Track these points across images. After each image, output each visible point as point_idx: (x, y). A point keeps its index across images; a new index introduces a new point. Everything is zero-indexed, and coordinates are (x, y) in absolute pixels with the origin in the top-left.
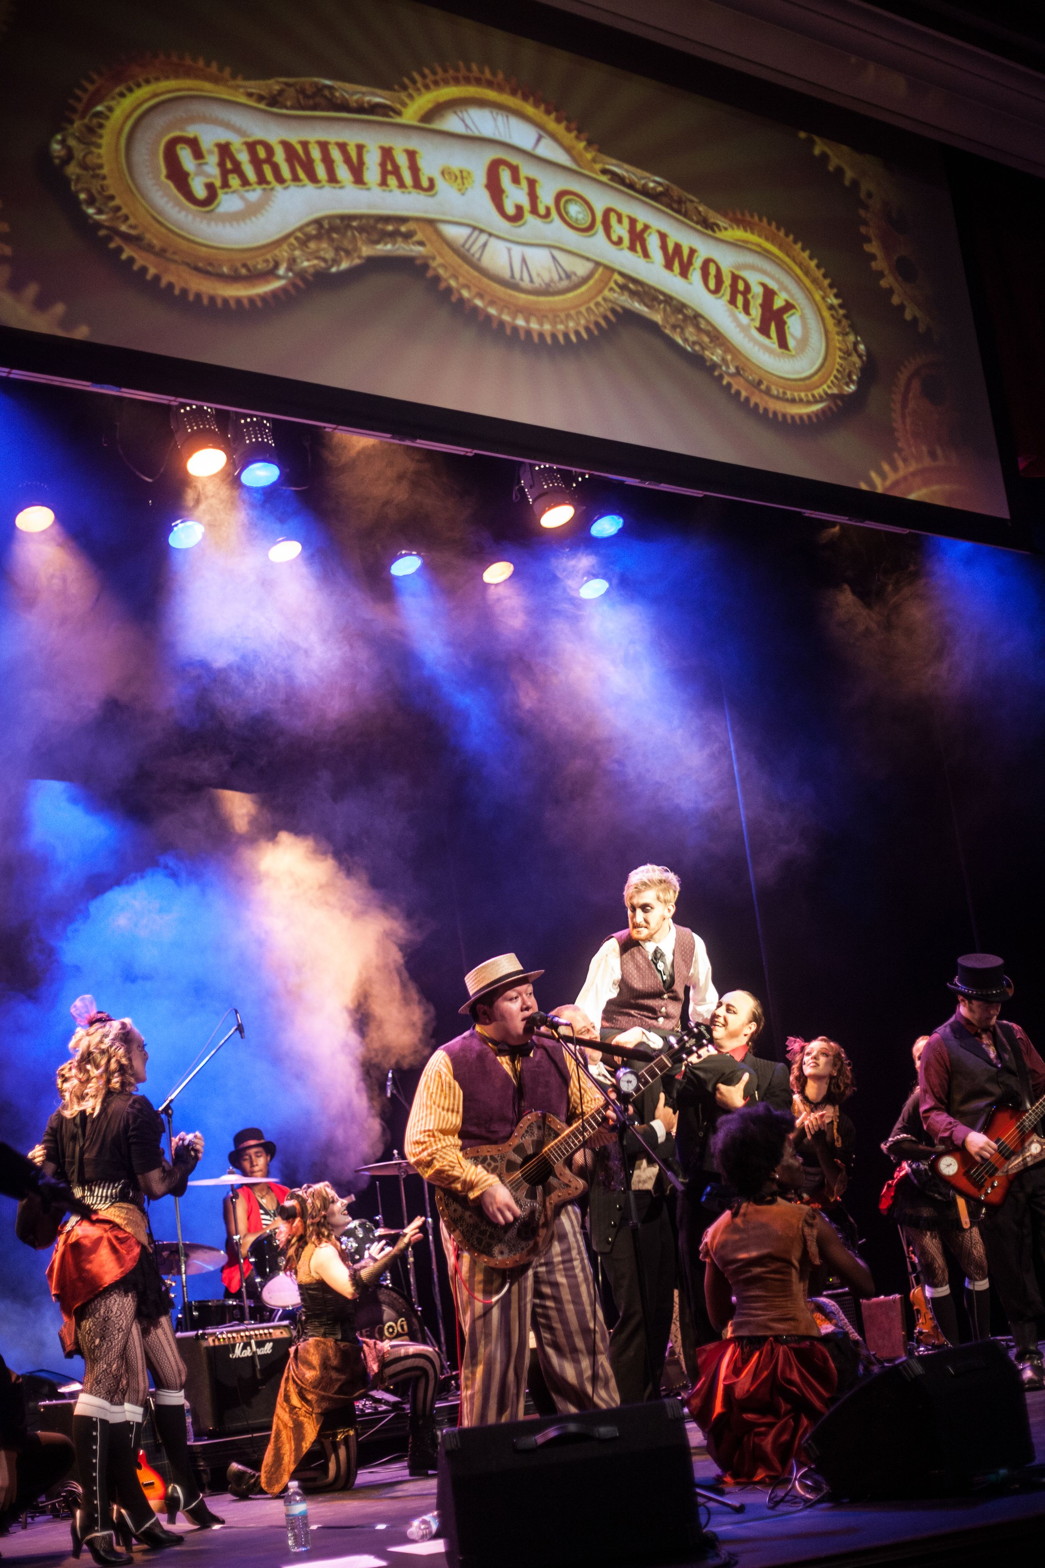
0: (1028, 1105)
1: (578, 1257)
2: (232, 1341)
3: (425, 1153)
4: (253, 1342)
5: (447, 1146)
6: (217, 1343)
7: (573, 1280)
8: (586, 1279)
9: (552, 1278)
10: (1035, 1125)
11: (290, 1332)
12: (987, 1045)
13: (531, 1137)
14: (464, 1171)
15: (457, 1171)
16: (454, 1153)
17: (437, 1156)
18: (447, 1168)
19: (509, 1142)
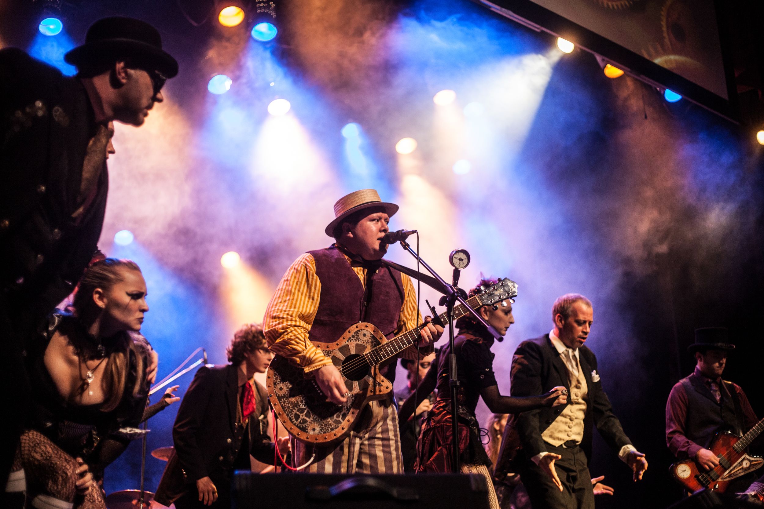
1: (393, 438)
3: (280, 326)
5: (299, 326)
7: (388, 455)
8: (398, 457)
10: (746, 448)
12: (714, 391)
13: (356, 341)
14: (306, 349)
15: (300, 347)
16: (302, 333)
17: (289, 331)
18: (293, 342)
19: (337, 342)
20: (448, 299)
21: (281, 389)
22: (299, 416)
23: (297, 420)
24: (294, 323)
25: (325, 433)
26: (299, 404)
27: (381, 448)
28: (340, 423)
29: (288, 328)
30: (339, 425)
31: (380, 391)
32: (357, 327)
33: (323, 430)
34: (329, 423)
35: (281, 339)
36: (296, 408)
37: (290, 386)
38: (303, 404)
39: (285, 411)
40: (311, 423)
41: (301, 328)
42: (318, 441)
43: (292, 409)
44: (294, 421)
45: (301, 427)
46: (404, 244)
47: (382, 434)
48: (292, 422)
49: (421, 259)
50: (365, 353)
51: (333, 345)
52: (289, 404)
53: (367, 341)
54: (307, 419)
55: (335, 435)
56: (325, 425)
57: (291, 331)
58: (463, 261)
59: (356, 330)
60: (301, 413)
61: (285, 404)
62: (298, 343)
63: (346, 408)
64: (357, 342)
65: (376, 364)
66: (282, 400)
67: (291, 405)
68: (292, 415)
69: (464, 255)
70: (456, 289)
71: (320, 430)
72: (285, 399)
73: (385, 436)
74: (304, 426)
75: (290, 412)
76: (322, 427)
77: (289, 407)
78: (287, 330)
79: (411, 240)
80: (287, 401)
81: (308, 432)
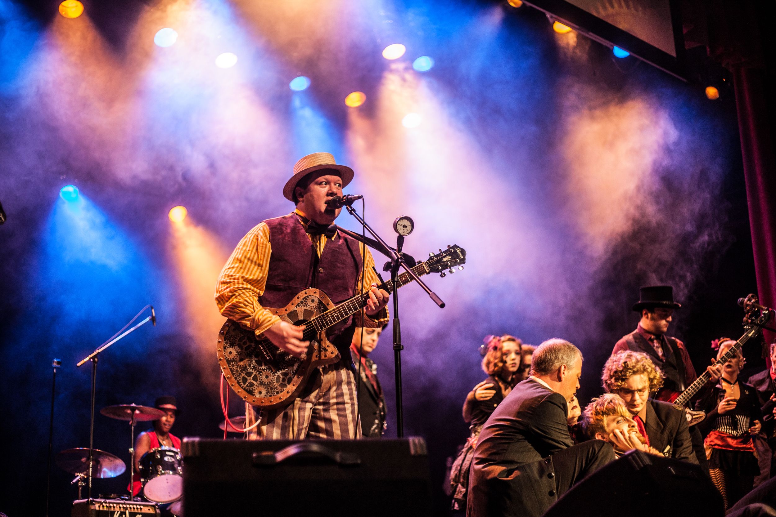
0: (683, 389)
2: (112, 509)
3: (228, 290)
4: (127, 512)
5: (247, 289)
6: (101, 509)
9: (327, 415)
10: (688, 402)
11: (156, 511)
12: (657, 347)
13: (304, 307)
14: (254, 311)
15: (249, 310)
16: (250, 296)
17: (237, 294)
18: (242, 305)
19: (285, 308)
20: (392, 265)
21: (230, 353)
22: (247, 380)
23: (244, 384)
24: (241, 286)
25: (271, 396)
26: (247, 368)
27: (336, 412)
28: (286, 386)
29: (235, 291)
30: (285, 389)
31: (325, 356)
32: (306, 293)
33: (269, 394)
34: (275, 386)
35: (230, 303)
36: (244, 372)
37: (240, 350)
38: (251, 368)
39: (233, 374)
40: (258, 387)
41: (250, 291)
42: (263, 404)
43: (240, 372)
44: (241, 385)
45: (248, 390)
46: (350, 209)
47: (336, 399)
48: (240, 385)
49: (366, 224)
50: (312, 319)
51: (282, 310)
52: (237, 367)
53: (315, 307)
54: (254, 382)
55: (280, 399)
56: (271, 389)
57: (239, 295)
58: (407, 228)
59: (305, 295)
60: (249, 377)
61: (234, 368)
62: (246, 306)
63: (292, 372)
64: (306, 308)
65: (322, 328)
66: (231, 364)
67: (239, 369)
68: (240, 379)
69: (408, 222)
70: (400, 255)
71: (266, 393)
72: (234, 362)
73: (340, 400)
74: (251, 389)
75: (238, 376)
76: (268, 390)
77: (237, 371)
78: (235, 293)
79: (357, 205)
80: (236, 365)
81: (254, 395)
